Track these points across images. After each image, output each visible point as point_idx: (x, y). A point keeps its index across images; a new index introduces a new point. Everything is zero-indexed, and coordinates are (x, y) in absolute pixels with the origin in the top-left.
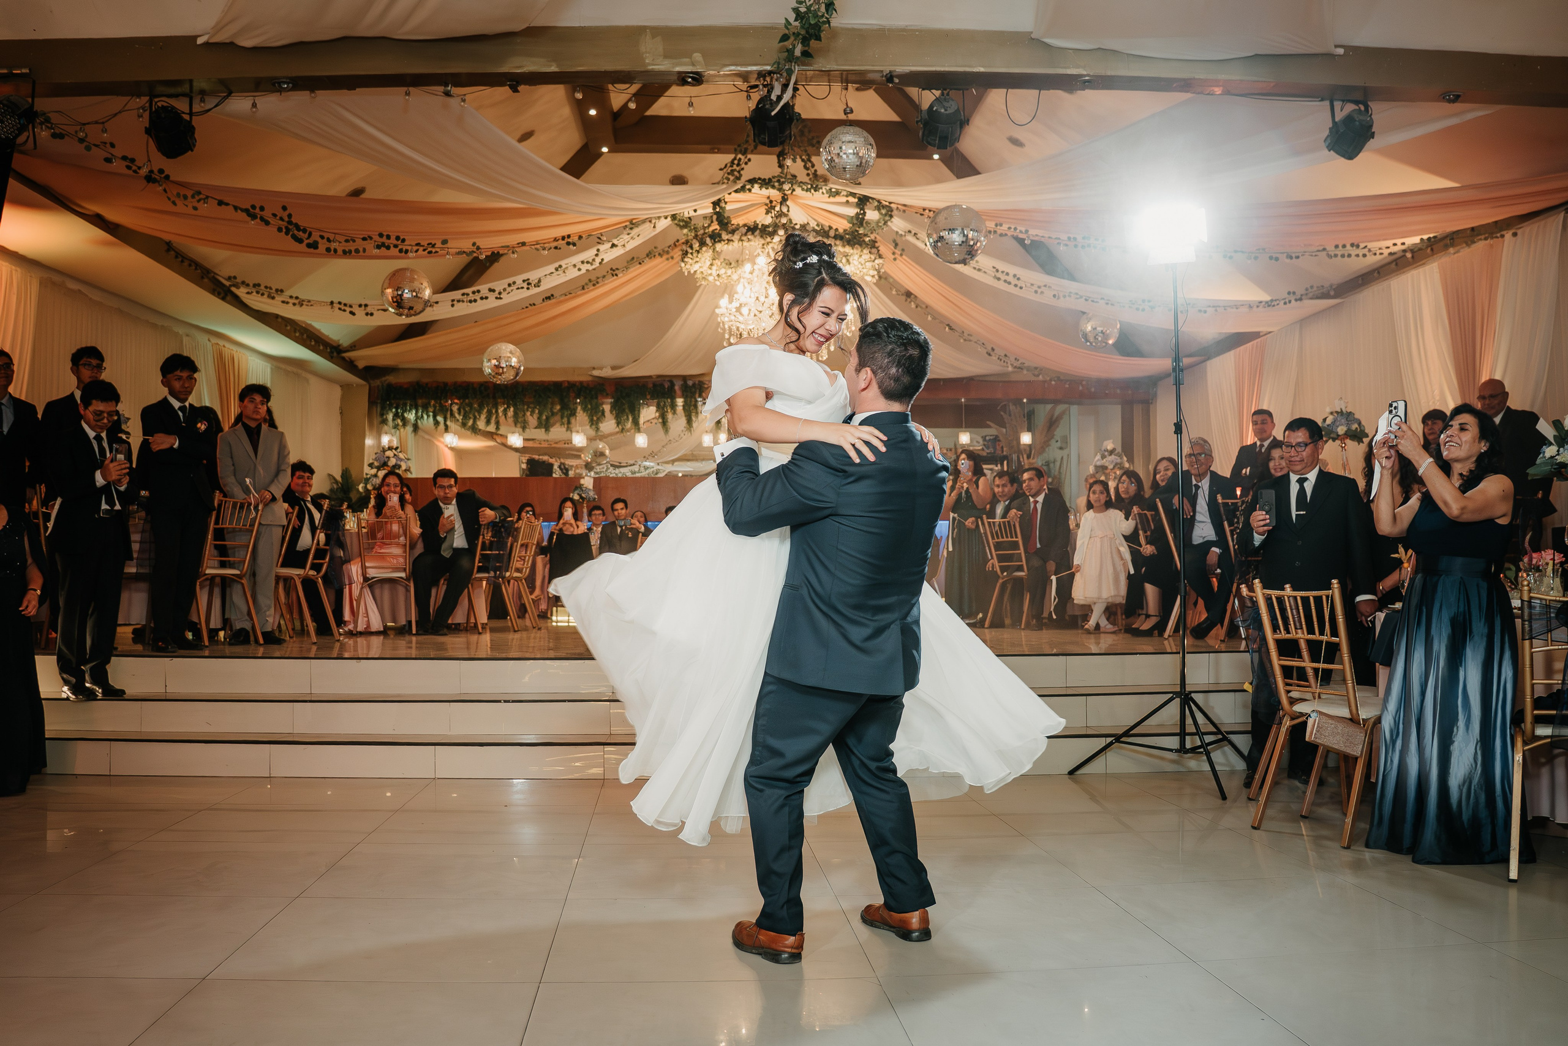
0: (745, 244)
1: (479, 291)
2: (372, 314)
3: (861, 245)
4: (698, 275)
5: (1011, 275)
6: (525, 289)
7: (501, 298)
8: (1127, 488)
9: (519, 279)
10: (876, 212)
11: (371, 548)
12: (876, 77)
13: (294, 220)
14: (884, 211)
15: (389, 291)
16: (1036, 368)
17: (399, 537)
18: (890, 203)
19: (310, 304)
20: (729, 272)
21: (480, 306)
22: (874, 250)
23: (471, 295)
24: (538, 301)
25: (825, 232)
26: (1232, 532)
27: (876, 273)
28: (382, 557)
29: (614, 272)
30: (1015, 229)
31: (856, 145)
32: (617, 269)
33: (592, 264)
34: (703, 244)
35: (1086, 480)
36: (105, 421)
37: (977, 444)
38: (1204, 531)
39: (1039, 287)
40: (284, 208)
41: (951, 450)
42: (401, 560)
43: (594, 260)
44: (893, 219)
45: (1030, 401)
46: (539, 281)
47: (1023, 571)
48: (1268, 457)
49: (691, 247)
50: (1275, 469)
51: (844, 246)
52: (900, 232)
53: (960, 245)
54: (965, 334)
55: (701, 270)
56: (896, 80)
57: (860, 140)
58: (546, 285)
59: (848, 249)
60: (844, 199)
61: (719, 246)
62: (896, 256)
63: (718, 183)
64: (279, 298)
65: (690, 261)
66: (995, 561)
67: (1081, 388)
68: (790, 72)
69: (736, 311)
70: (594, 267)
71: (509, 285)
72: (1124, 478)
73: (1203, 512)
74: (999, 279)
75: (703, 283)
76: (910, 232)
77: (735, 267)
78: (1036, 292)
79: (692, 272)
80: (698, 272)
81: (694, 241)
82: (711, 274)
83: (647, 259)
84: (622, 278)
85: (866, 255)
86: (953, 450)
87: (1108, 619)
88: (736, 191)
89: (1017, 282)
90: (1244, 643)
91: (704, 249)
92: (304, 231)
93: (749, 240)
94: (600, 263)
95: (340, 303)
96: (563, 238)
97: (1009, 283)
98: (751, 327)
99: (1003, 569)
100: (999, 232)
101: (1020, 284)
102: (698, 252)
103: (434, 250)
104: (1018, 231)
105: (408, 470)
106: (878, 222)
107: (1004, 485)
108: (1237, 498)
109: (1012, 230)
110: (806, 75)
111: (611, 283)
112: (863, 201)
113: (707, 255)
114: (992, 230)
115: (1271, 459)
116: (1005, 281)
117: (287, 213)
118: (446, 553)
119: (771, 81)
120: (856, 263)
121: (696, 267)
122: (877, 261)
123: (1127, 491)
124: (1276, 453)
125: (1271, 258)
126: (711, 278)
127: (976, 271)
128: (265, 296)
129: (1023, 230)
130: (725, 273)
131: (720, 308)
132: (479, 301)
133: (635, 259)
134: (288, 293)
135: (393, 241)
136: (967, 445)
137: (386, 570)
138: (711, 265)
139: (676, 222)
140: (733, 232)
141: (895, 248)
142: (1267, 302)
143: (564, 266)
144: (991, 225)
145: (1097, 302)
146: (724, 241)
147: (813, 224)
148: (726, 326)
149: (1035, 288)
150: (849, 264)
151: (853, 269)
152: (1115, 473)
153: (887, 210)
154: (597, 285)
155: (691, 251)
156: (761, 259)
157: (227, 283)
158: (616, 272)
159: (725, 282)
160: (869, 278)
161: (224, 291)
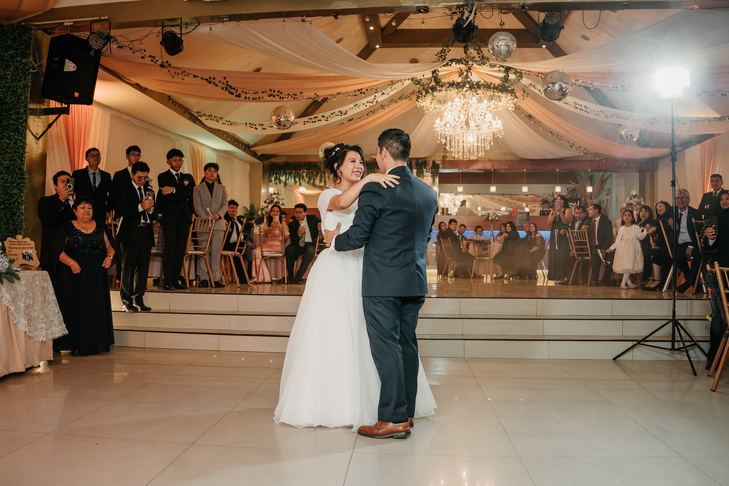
0: (448, 92)
1: (317, 117)
2: (265, 129)
3: (506, 92)
4: (425, 108)
5: (583, 106)
6: (340, 116)
7: (328, 120)
8: (644, 215)
9: (336, 111)
10: (514, 75)
11: (265, 242)
12: (516, 6)
13: (229, 84)
14: (518, 75)
15: (274, 117)
16: (595, 153)
17: (279, 236)
18: (521, 70)
19: (236, 124)
20: (440, 106)
21: (318, 124)
22: (513, 94)
23: (313, 119)
24: (345, 122)
25: (488, 85)
26: (700, 237)
27: (514, 106)
28: (271, 246)
29: (383, 107)
30: (586, 82)
31: (506, 41)
32: (384, 105)
33: (372, 103)
34: (427, 92)
35: (621, 211)
36: (143, 181)
37: (563, 192)
38: (684, 237)
39: (598, 112)
40: (225, 78)
41: (550, 195)
42: (280, 248)
43: (373, 101)
44: (523, 79)
45: (592, 170)
46: (347, 112)
47: (589, 256)
48: (719, 198)
49: (421, 94)
50: (723, 205)
51: (498, 92)
52: (526, 85)
53: (558, 91)
54: (559, 136)
55: (426, 105)
56: (527, 8)
57: (508, 39)
58: (349, 114)
59: (500, 94)
60: (498, 69)
61: (435, 93)
62: (524, 97)
63: (435, 62)
64: (221, 122)
65: (421, 101)
66: (574, 251)
67: (618, 164)
68: (473, 5)
69: (444, 126)
70: (373, 104)
71: (332, 114)
72: (643, 209)
73: (684, 227)
74: (577, 108)
75: (427, 112)
76: (531, 85)
77: (443, 104)
78: (596, 114)
79: (422, 106)
80: (425, 106)
81: (423, 91)
82: (431, 108)
83: (399, 100)
84: (387, 110)
85: (509, 97)
86: (552, 195)
87: (632, 282)
88: (444, 66)
89: (586, 110)
90: (705, 296)
91: (428, 95)
92: (234, 89)
93: (450, 90)
94: (376, 103)
95: (250, 124)
96: (359, 90)
97: (582, 110)
98: (451, 134)
99: (578, 255)
100: (577, 84)
101: (588, 110)
102: (425, 96)
103: (296, 97)
104: (587, 83)
105: (283, 204)
106: (515, 80)
107: (580, 213)
108: (702, 220)
109: (584, 83)
110: (481, 6)
111: (382, 112)
112: (508, 69)
113: (429, 98)
114: (574, 83)
115: (721, 200)
116: (580, 109)
117: (226, 80)
118: (302, 245)
119: (463, 10)
120: (504, 101)
121: (424, 104)
122: (514, 100)
123: (644, 216)
124: (724, 196)
125: (722, 95)
126: (431, 109)
127: (565, 104)
128: (215, 121)
129: (590, 83)
130: (438, 107)
131: (436, 124)
132: (317, 122)
133: (393, 101)
134: (225, 119)
135: (276, 93)
136: (559, 193)
137: (272, 253)
138: (431, 103)
139: (414, 82)
140: (442, 86)
141: (524, 93)
142: (719, 118)
143: (358, 104)
144: (573, 80)
145: (628, 119)
146: (438, 90)
147: (482, 82)
148: (439, 133)
149: (596, 112)
150: (501, 101)
151: (502, 104)
152: (637, 207)
153: (520, 74)
154: (375, 114)
155: (421, 96)
156: (457, 100)
157: (196, 115)
158: (384, 107)
159: (438, 111)
160: (510, 109)
161: (195, 119)
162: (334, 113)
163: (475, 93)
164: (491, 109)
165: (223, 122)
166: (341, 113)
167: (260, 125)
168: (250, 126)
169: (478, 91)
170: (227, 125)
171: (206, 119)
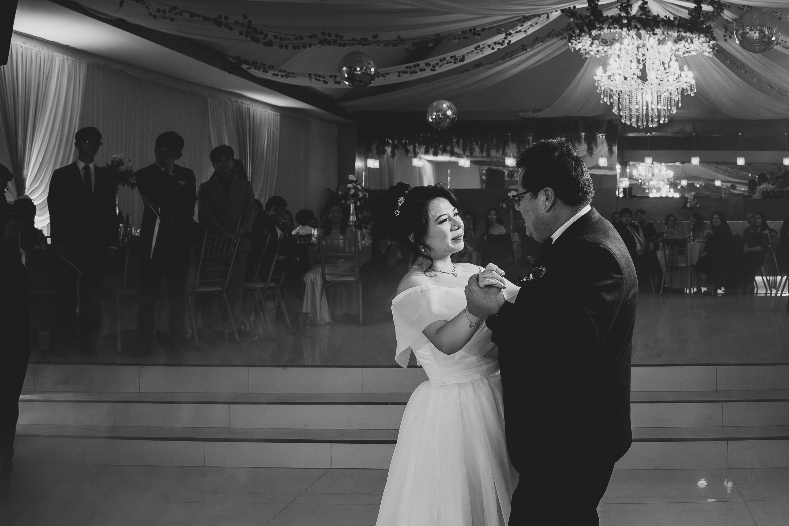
0: (612, 30)
1: (418, 65)
3: (698, 31)
4: (582, 51)
6: (453, 63)
7: (435, 70)
9: (448, 56)
10: (710, 6)
14: (716, 6)
15: (344, 69)
20: (606, 48)
21: (420, 75)
22: (708, 34)
23: (412, 68)
25: (671, 21)
27: (711, 50)
29: (524, 47)
32: (526, 46)
33: (502, 45)
34: (582, 30)
43: (503, 42)
44: (723, 11)
46: (465, 56)
51: (685, 32)
52: (730, 20)
55: (584, 48)
58: (469, 60)
59: (689, 34)
65: (575, 42)
69: (609, 78)
70: (503, 46)
71: (441, 60)
75: (587, 56)
77: (610, 45)
80: (582, 49)
81: (576, 28)
82: (592, 51)
83: (546, 39)
91: (583, 34)
92: (261, 33)
93: (615, 28)
94: (508, 44)
95: (316, 75)
96: (470, 30)
98: (621, 90)
102: (579, 36)
103: (366, 44)
111: (523, 56)
113: (581, 41)
120: (698, 43)
121: (580, 46)
122: (711, 42)
126: (592, 53)
128: (261, 70)
130: (603, 49)
131: (596, 76)
132: (419, 72)
133: (539, 39)
138: (592, 44)
139: (565, 13)
140: (603, 22)
143: (481, 46)
146: (597, 28)
147: (662, 16)
148: (602, 89)
150: (693, 43)
151: (695, 47)
153: (718, 5)
155: (574, 35)
156: (626, 41)
158: (526, 47)
159: (603, 55)
160: (707, 54)
162: (445, 59)
163: (651, 33)
164: (680, 53)
166: (456, 59)
167: (331, 76)
169: (656, 30)
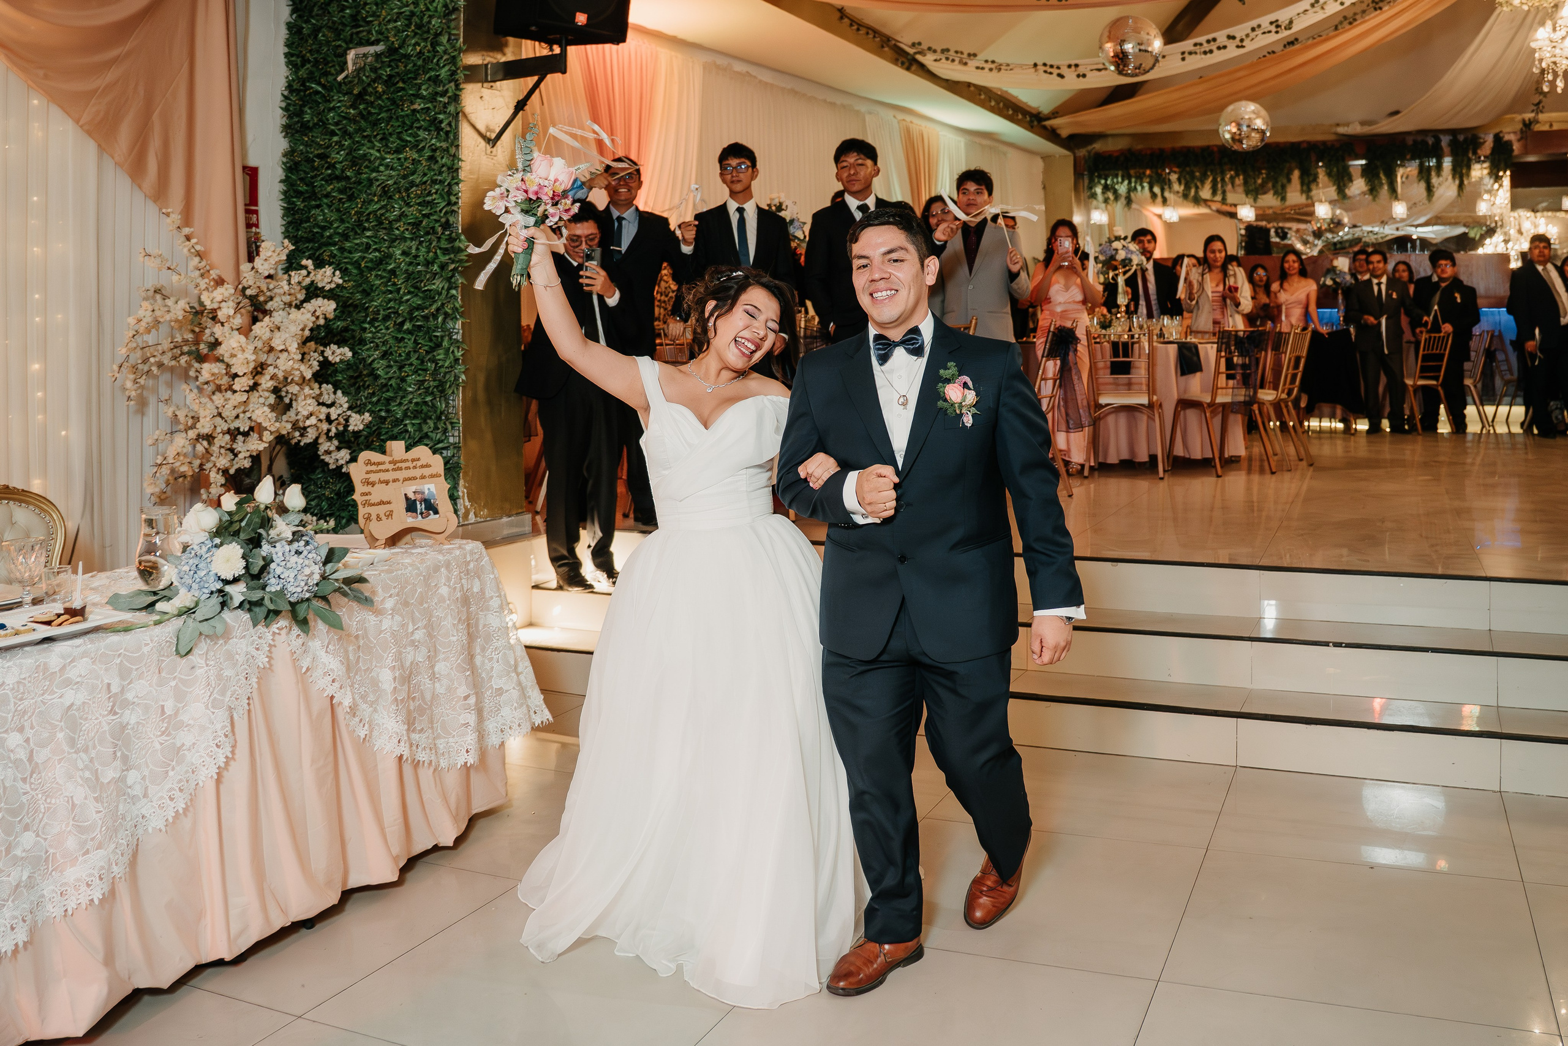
2: (1084, 76)
19: (1009, 68)
24: (1278, 48)
64: (973, 63)
128: (957, 62)
134: (982, 56)
157: (911, 51)
161: (908, 61)
165: (978, 65)
167: (1070, 66)
168: (1045, 72)
170: (987, 70)
171: (936, 60)
